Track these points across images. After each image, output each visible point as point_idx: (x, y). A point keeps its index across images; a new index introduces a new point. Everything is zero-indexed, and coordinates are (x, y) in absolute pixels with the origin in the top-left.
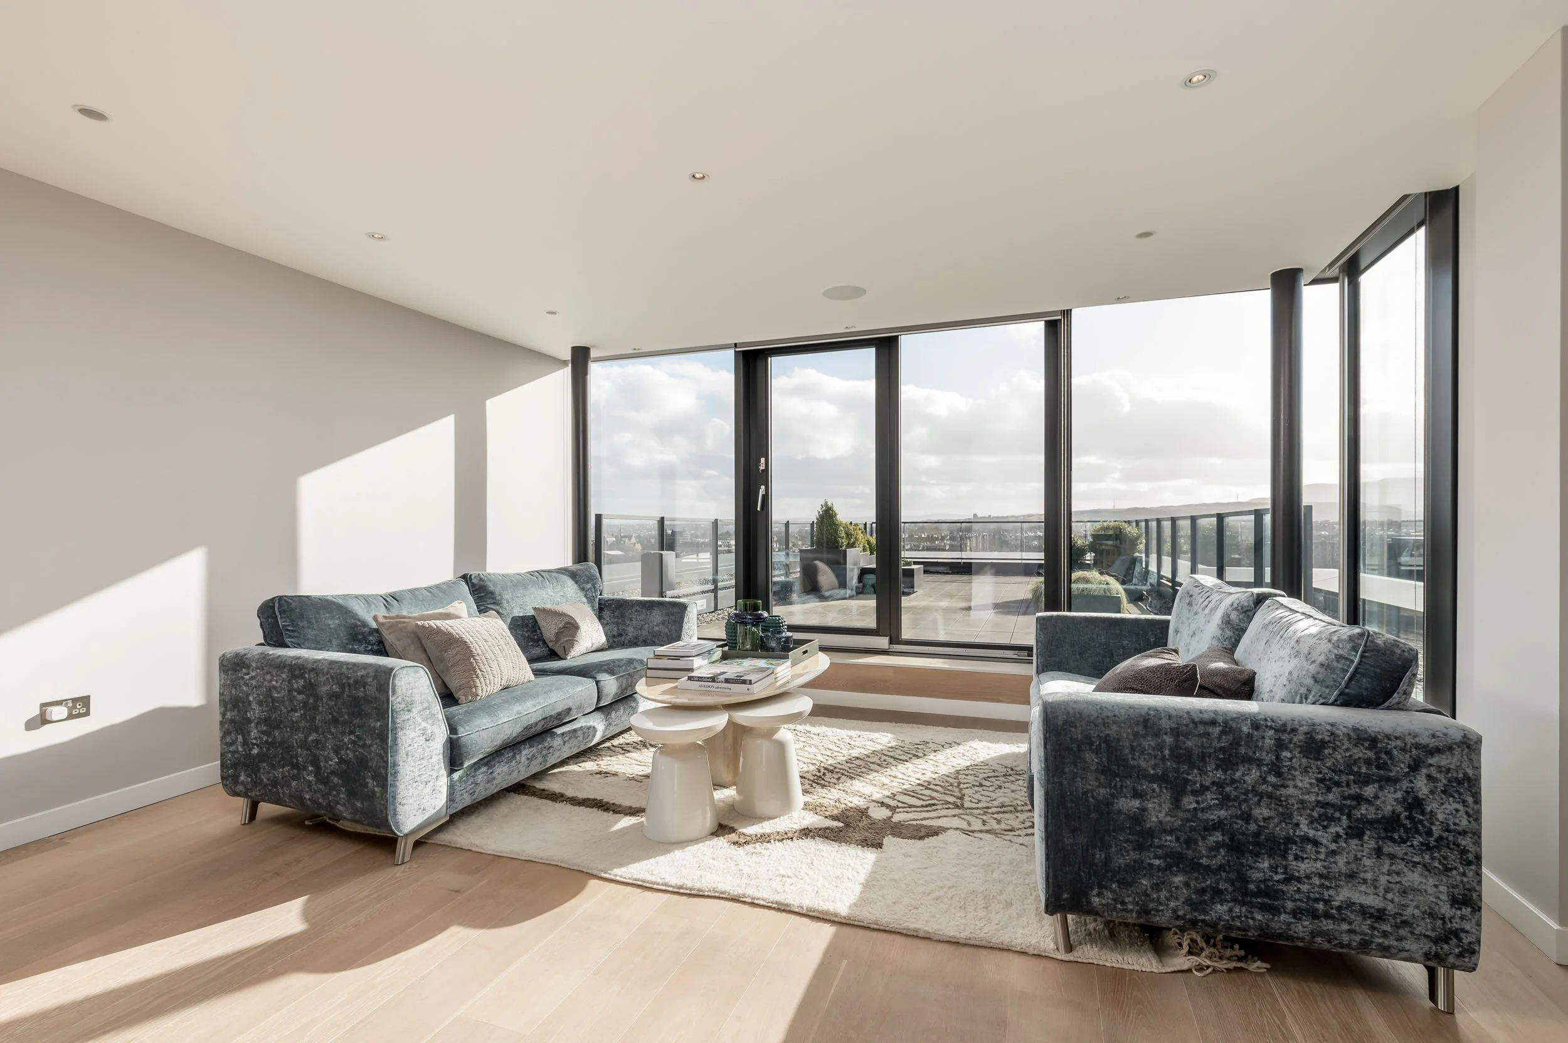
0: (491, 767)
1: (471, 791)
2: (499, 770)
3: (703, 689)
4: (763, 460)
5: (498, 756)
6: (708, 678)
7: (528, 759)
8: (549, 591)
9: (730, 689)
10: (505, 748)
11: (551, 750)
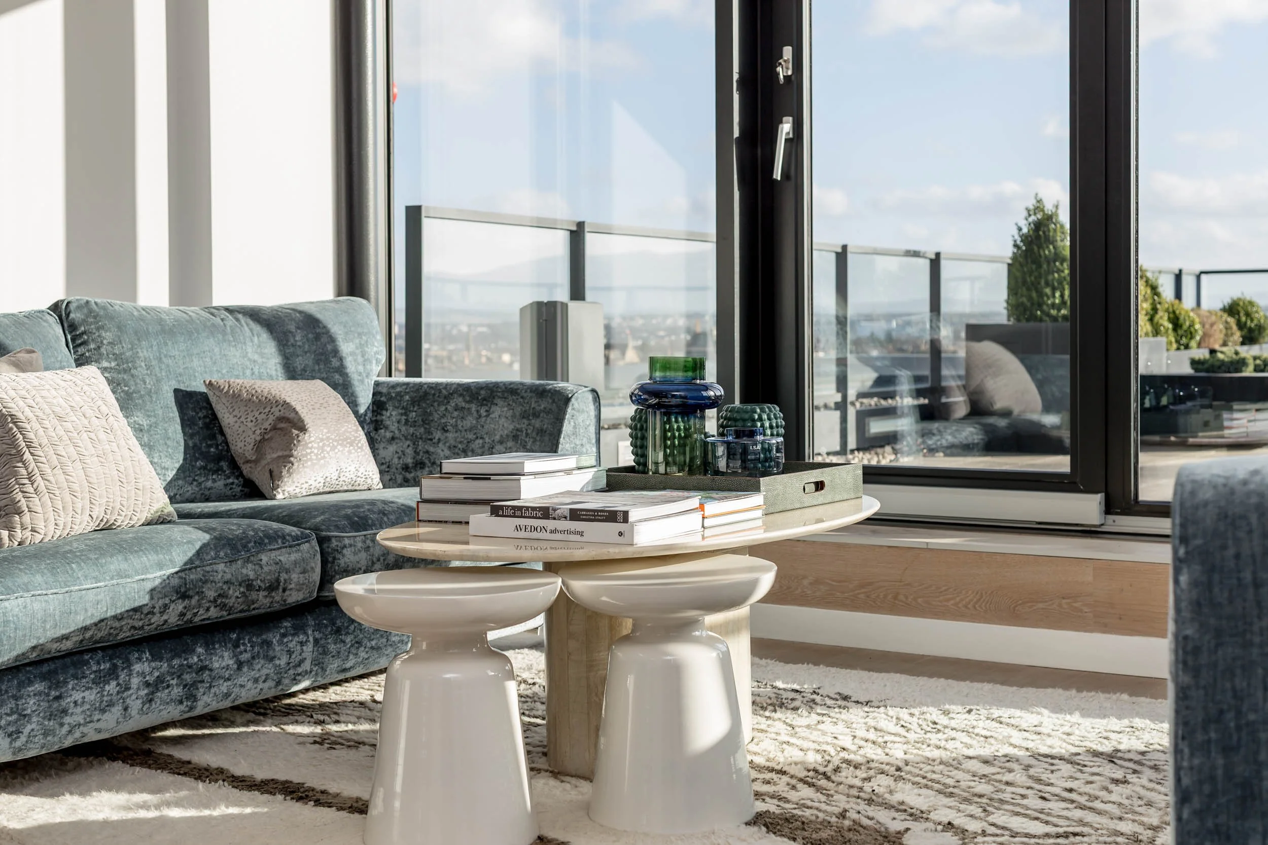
0: (58, 685)
1: (11, 729)
2: (77, 696)
3: (522, 534)
4: (788, 52)
5: (74, 664)
6: (534, 509)
7: (147, 684)
8: (249, 350)
9: (581, 534)
10: (93, 650)
11: (206, 675)
